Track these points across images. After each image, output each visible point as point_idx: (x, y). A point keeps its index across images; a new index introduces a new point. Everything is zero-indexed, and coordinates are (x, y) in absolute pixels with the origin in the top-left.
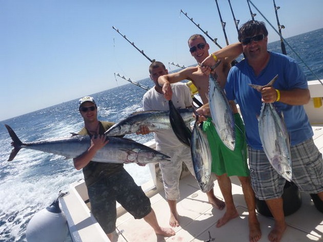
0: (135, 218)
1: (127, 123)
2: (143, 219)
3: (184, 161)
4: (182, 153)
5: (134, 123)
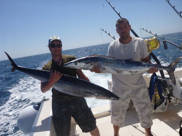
0: (83, 132)
1: (84, 61)
2: (89, 132)
3: (132, 99)
4: (131, 94)
5: (89, 63)
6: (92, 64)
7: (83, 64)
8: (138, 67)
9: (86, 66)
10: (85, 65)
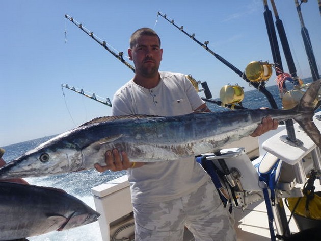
1: (70, 144)
5: (87, 145)
6: (98, 148)
7: (69, 155)
8: (231, 125)
9: (80, 157)
10: (77, 155)
